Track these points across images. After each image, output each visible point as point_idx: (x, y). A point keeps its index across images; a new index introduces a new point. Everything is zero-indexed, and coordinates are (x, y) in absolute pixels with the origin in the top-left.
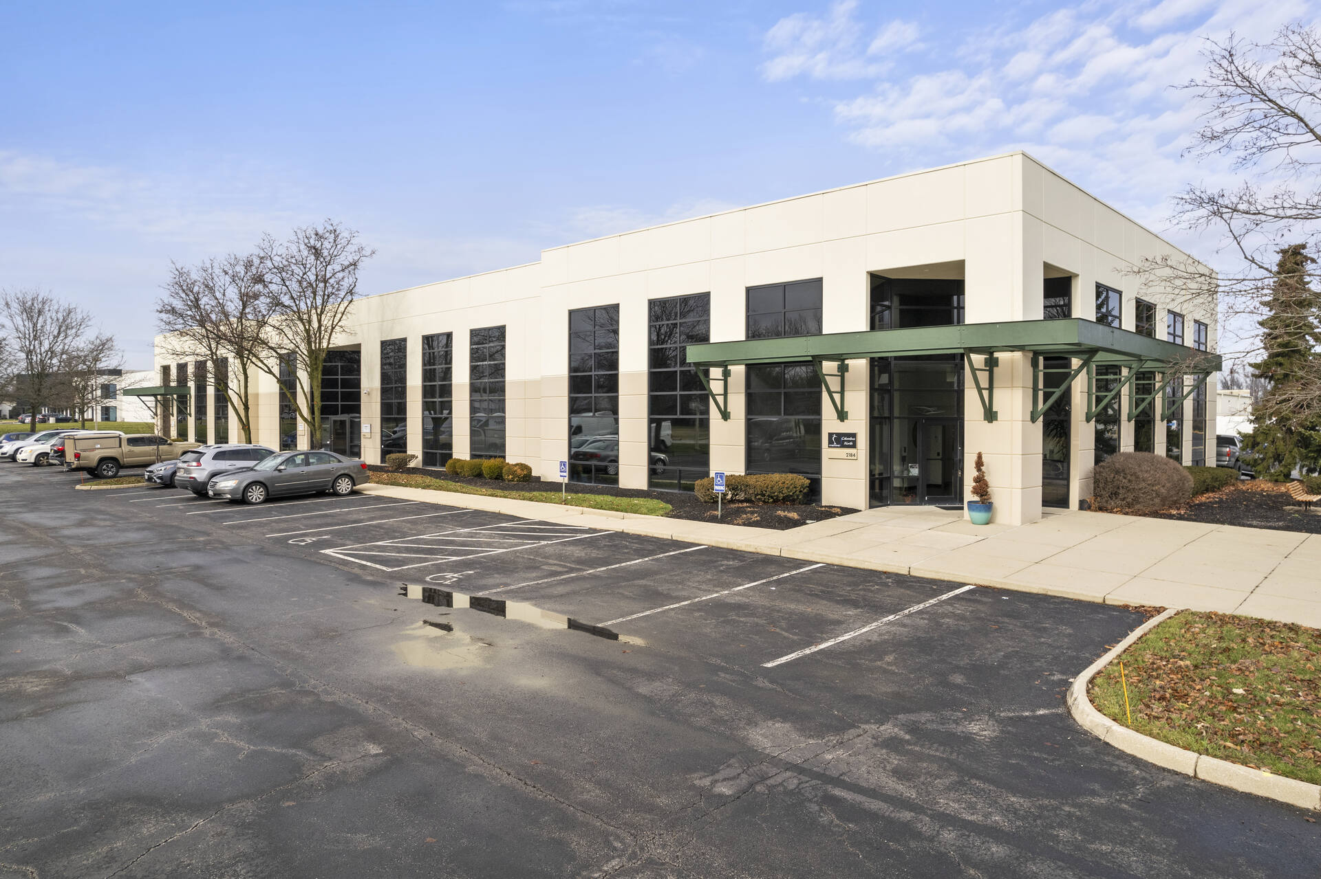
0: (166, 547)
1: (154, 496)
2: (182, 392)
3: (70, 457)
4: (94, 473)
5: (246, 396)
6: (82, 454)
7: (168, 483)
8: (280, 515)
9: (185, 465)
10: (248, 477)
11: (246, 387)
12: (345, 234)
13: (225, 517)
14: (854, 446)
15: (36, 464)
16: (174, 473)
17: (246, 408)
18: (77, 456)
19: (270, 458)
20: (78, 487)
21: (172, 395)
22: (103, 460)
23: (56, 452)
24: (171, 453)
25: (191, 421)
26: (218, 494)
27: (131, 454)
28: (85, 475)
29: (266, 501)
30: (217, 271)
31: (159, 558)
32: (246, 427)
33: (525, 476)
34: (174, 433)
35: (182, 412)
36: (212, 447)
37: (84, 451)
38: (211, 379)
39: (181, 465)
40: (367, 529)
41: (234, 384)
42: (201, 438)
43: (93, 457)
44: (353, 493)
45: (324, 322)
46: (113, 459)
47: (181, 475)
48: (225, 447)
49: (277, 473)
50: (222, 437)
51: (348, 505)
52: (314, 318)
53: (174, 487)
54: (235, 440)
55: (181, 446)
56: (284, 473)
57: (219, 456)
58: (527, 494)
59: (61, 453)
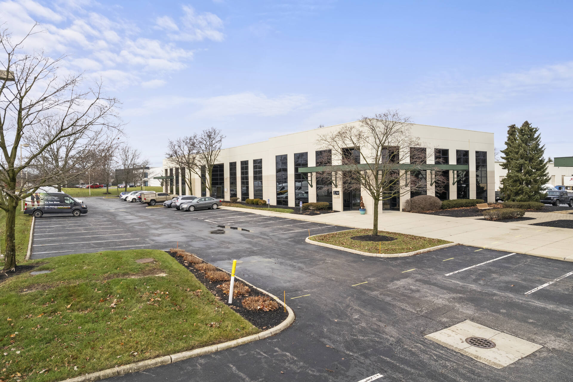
0: (171, 219)
1: (166, 210)
2: (171, 178)
3: (143, 199)
4: (149, 204)
5: (191, 180)
6: (146, 198)
7: (170, 206)
8: (197, 213)
9: (174, 201)
10: (191, 204)
11: (191, 177)
12: (217, 132)
13: (184, 214)
14: (339, 195)
15: (132, 202)
16: (171, 203)
17: (191, 184)
18: (145, 199)
19: (196, 199)
20: (146, 208)
21: (168, 179)
22: (152, 200)
23: (138, 198)
24: (169, 198)
25: (174, 187)
26: (183, 209)
27: (159, 198)
28: (147, 205)
29: (194, 211)
30: (182, 142)
31: (170, 221)
32: (191, 190)
33: (264, 203)
34: (169, 192)
35: (172, 185)
36: (181, 196)
37: (147, 197)
38: (180, 175)
39: (173, 201)
40: (217, 216)
41: (187, 176)
42: (178, 193)
43: (149, 199)
44: (217, 208)
45: (212, 158)
46: (154, 200)
47: (173, 204)
48: (184, 196)
49: (197, 203)
50: (184, 193)
51: (215, 211)
52: (209, 157)
53: (171, 207)
54: (188, 194)
55: (172, 196)
56: (199, 203)
57: (183, 199)
58: (261, 208)
59: (140, 198)
